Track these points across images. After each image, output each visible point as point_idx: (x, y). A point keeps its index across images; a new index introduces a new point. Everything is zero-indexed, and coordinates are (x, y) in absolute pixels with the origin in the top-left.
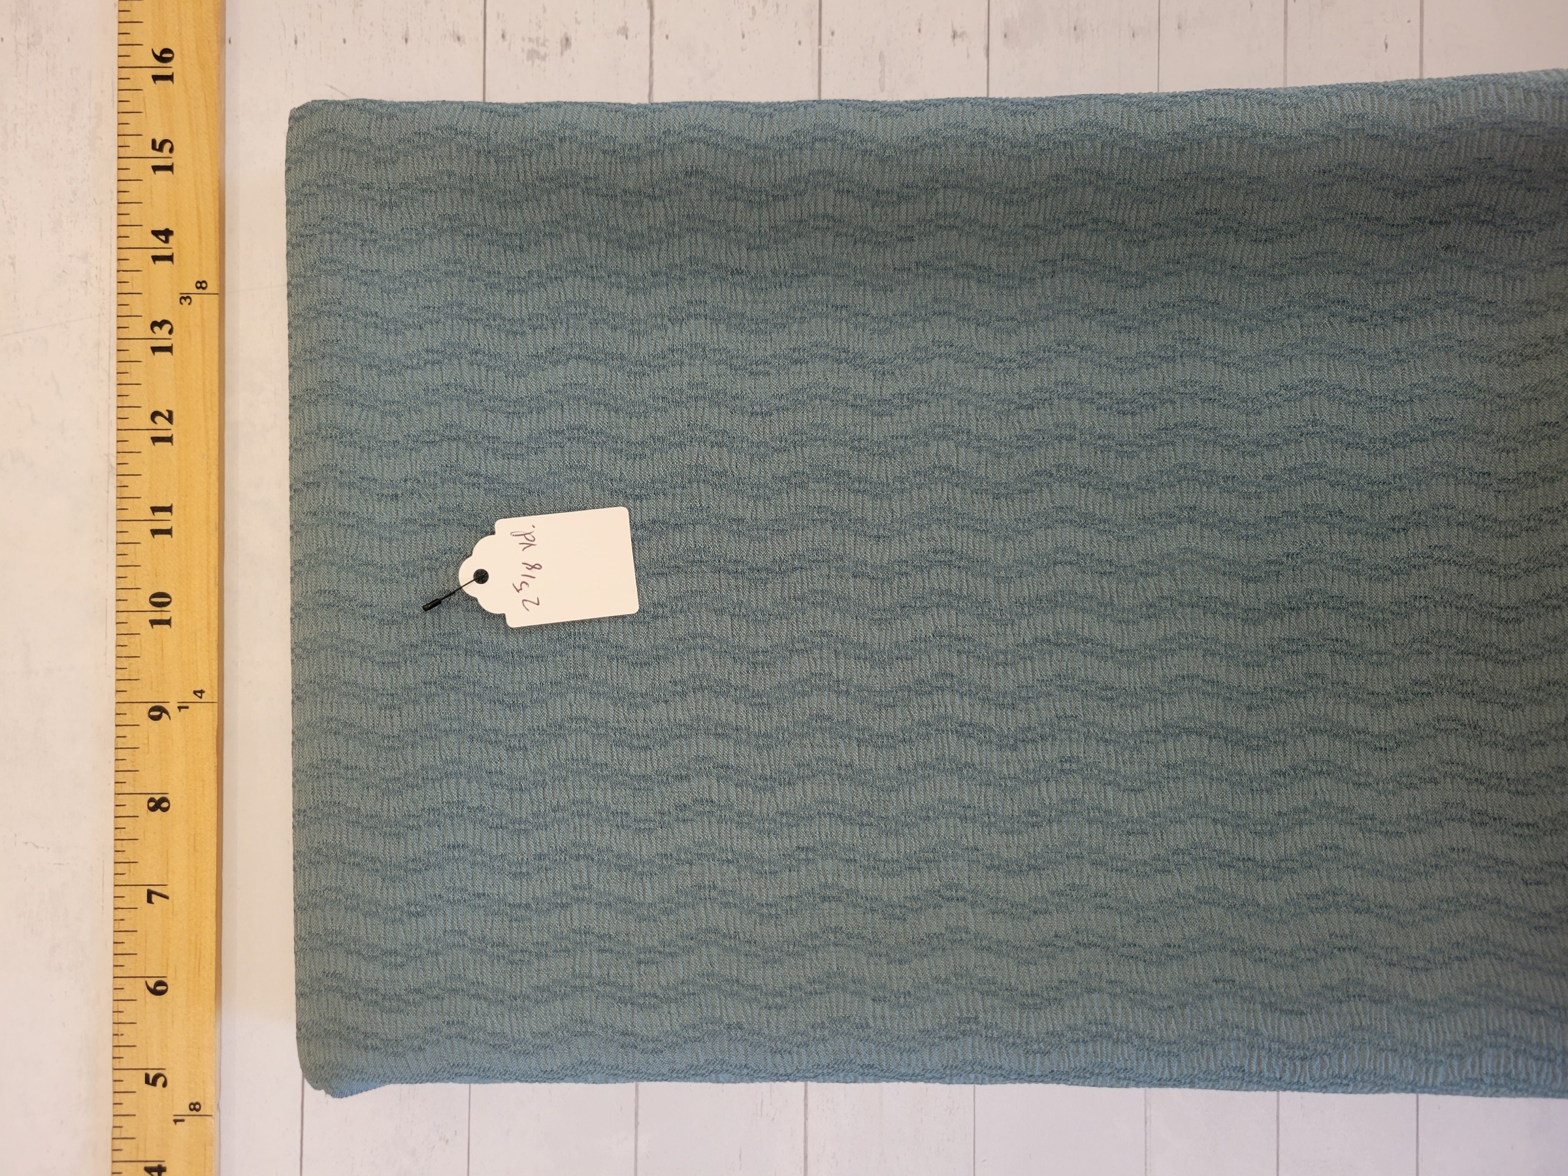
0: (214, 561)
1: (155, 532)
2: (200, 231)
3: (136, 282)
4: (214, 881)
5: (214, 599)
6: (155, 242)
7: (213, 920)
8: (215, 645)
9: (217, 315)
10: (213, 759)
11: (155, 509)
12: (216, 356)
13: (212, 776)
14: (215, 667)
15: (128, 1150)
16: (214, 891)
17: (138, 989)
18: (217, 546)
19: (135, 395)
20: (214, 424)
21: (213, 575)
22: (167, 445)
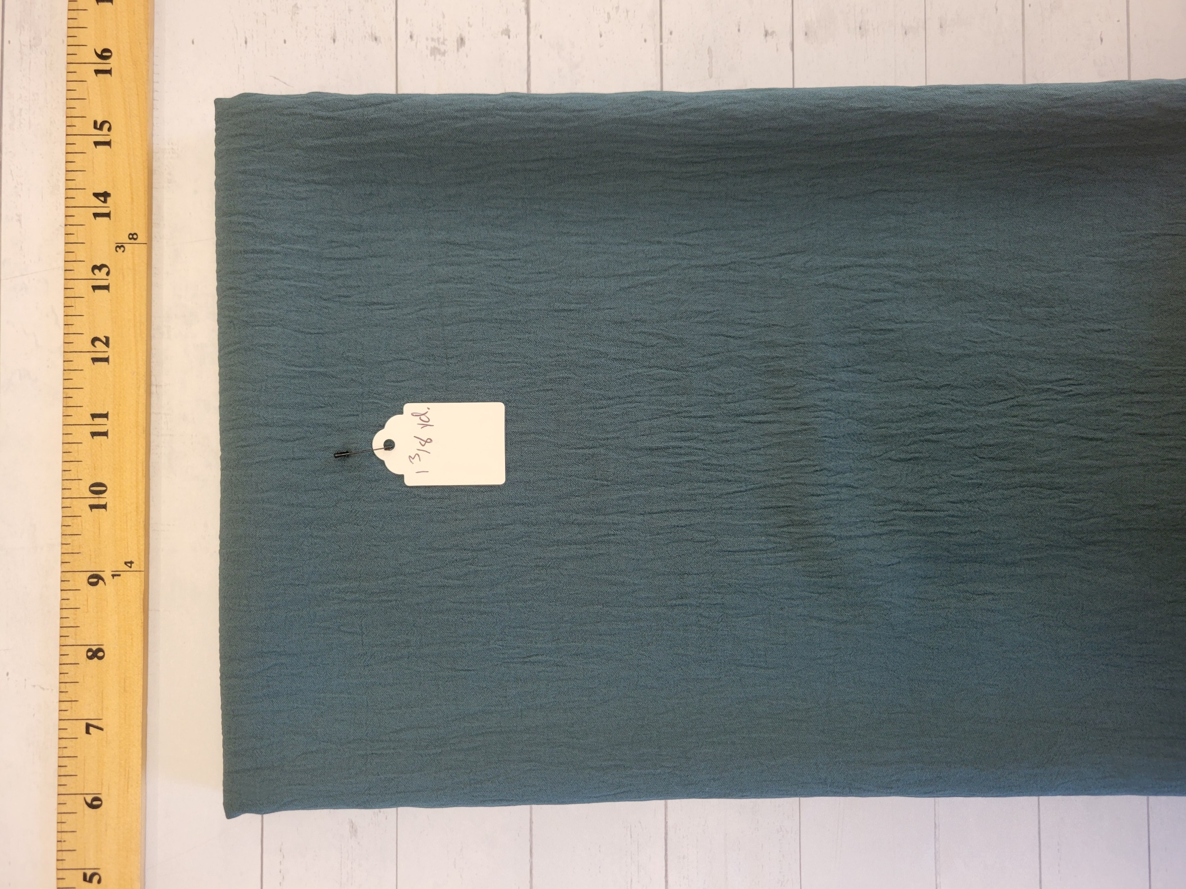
1: (94, 434)
3: (80, 234)
4: (140, 715)
5: (142, 487)
6: (97, 202)
7: (140, 748)
8: (142, 525)
9: (145, 261)
10: (140, 617)
11: (94, 416)
12: (144, 293)
13: (139, 631)
14: (142, 542)
16: (140, 724)
17: (79, 804)
18: (144, 445)
19: (79, 325)
20: (142, 347)
21: (141, 468)
22: (105, 364)
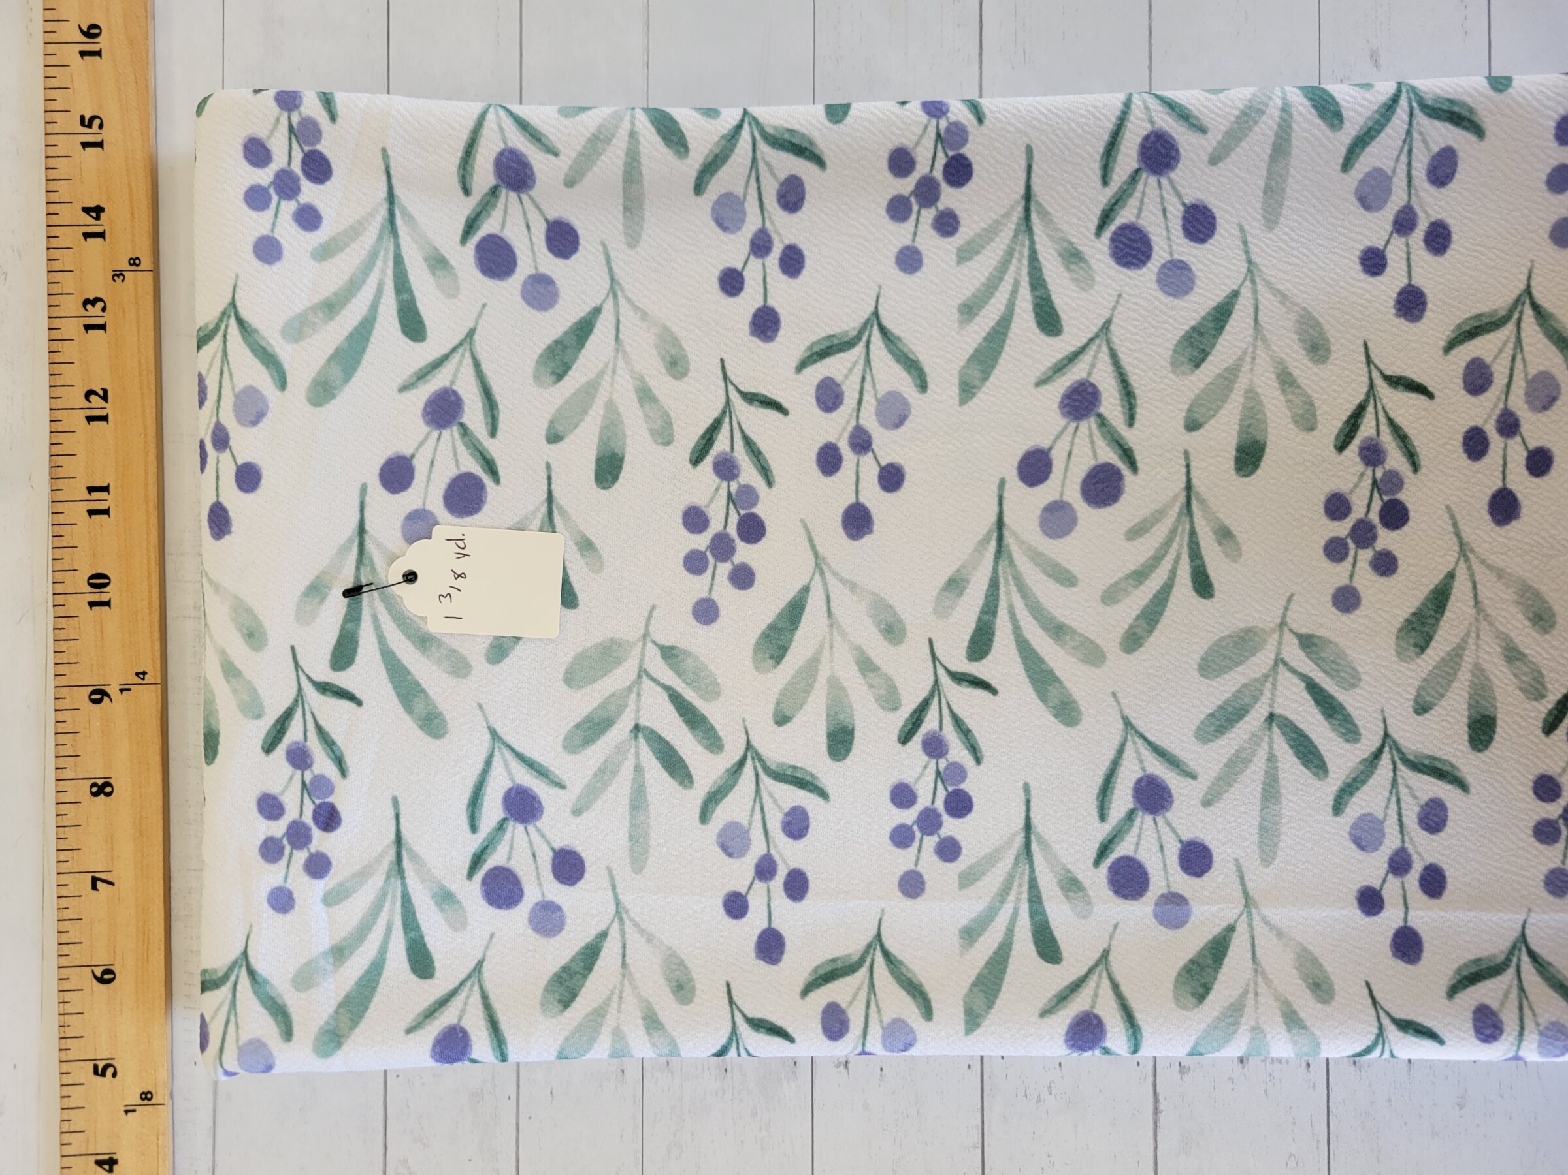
0: (154, 540)
2: (132, 208)
15: (77, 1144)
